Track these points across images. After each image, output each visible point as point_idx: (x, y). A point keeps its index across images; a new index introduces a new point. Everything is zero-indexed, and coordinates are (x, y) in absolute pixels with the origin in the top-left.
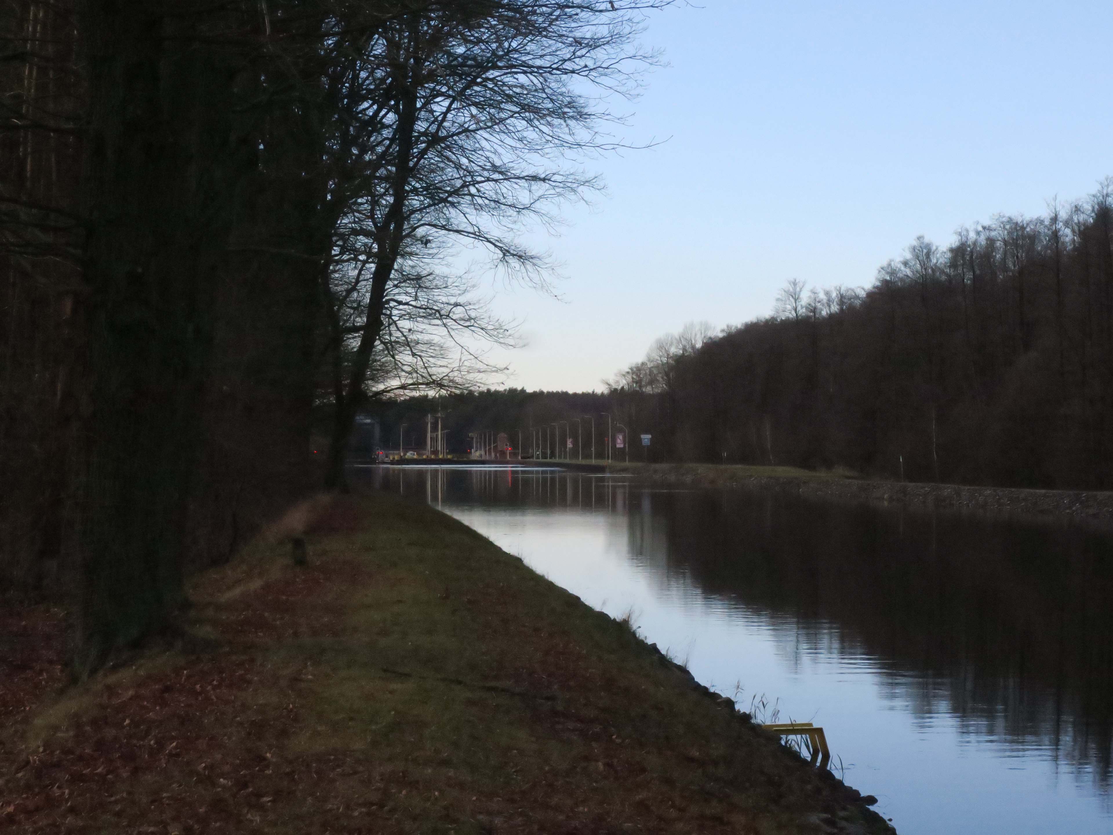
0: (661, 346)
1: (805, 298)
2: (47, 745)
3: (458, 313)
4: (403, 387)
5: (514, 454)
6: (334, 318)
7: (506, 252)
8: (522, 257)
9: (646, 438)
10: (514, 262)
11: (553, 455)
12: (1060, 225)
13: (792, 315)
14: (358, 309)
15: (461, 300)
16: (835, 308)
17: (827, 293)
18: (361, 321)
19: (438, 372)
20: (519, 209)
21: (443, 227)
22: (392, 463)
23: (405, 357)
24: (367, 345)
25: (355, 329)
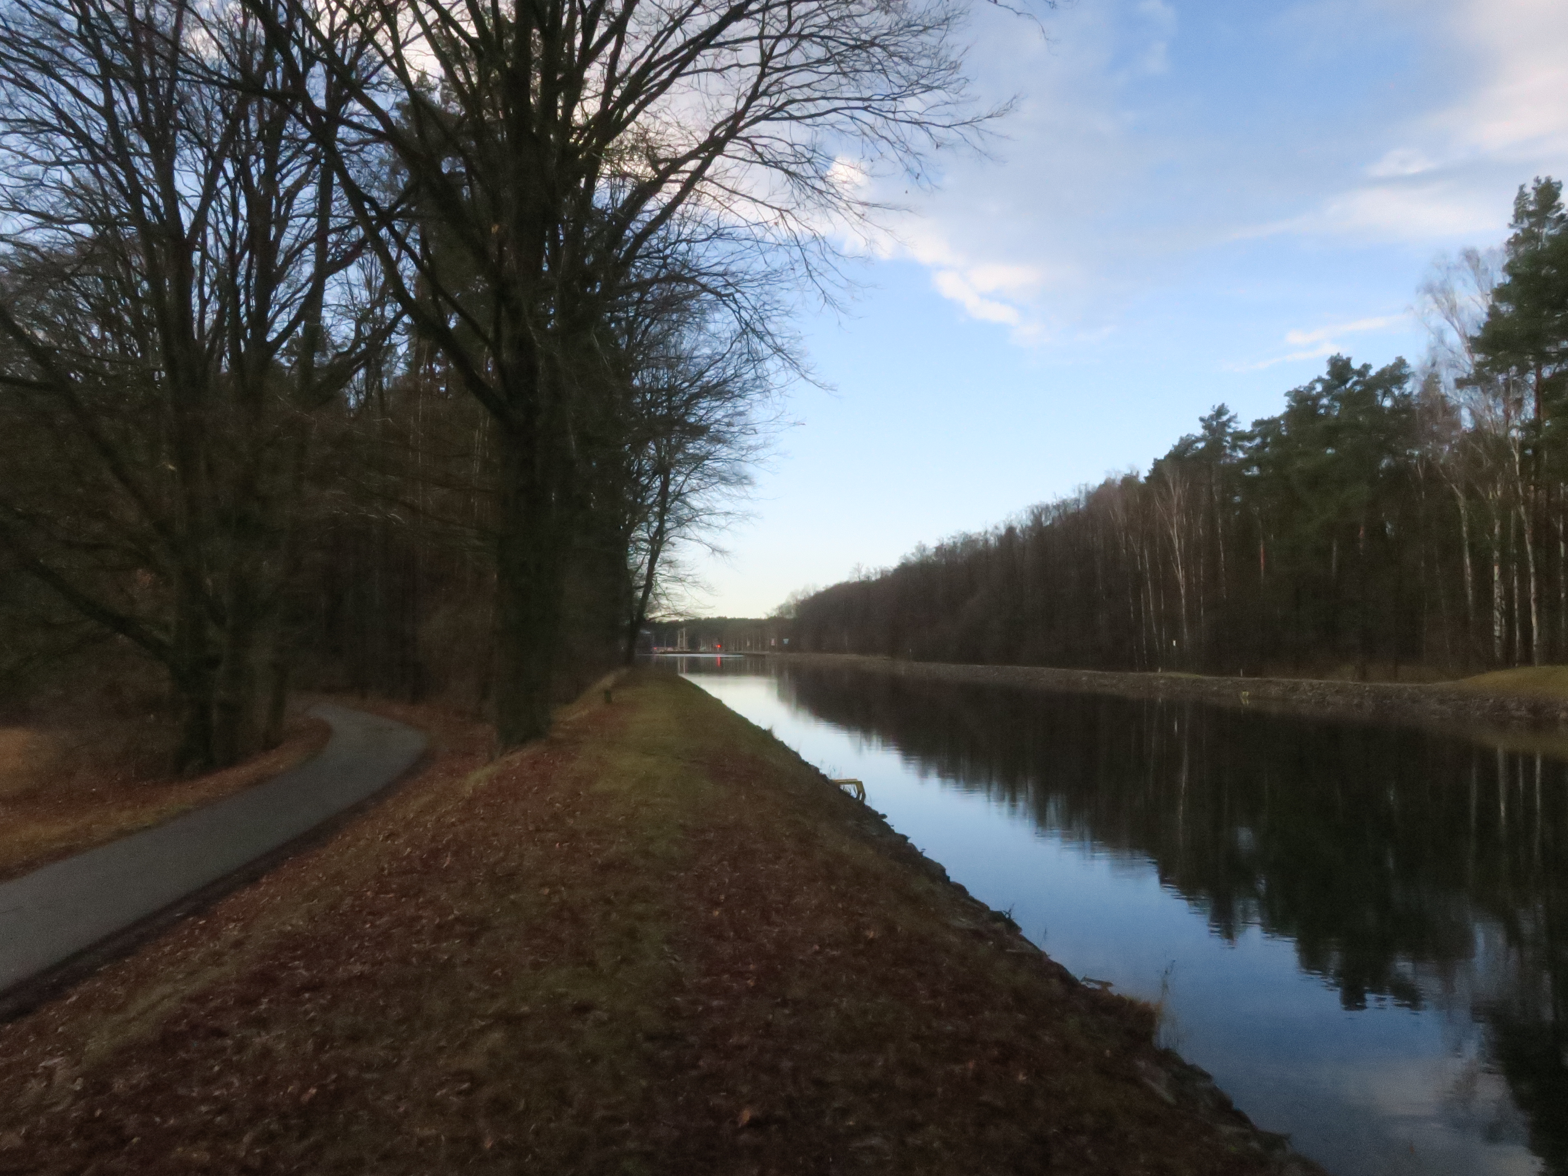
0: (793, 595)
1: (864, 572)
2: (474, 790)
3: (690, 579)
4: (663, 616)
5: (721, 649)
6: (630, 582)
7: (714, 550)
8: (721, 552)
9: (786, 641)
10: (717, 554)
11: (740, 649)
12: (988, 536)
13: (858, 580)
14: (641, 577)
15: (691, 573)
16: (879, 576)
17: (875, 569)
18: (643, 583)
19: (681, 608)
20: (721, 528)
21: (683, 537)
22: (661, 653)
23: (664, 601)
24: (646, 595)
25: (640, 587)
